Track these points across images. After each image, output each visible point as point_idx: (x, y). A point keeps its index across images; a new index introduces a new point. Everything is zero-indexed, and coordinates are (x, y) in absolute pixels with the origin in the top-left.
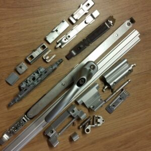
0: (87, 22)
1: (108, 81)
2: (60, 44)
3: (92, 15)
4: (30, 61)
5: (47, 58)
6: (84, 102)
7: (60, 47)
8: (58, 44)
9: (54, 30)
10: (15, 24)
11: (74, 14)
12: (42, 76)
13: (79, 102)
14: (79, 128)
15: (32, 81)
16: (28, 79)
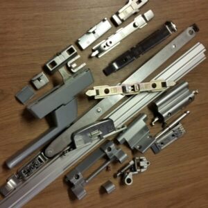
0: (136, 24)
1: (160, 111)
2: (97, 52)
4: (51, 69)
7: (97, 56)
8: (93, 51)
9: (91, 31)
10: (36, 16)
11: (120, 11)
13: (120, 140)
14: (115, 176)
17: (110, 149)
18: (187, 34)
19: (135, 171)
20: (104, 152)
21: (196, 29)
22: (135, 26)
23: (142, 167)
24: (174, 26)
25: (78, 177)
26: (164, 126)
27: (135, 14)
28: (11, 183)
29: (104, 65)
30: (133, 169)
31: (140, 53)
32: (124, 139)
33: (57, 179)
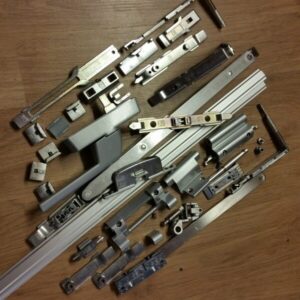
0: (187, 47)
1: (214, 148)
2: (141, 79)
3: (194, 37)
4: (89, 98)
5: (117, 96)
6: (176, 182)
7: (141, 83)
8: (137, 77)
9: (134, 53)
10: (71, 35)
11: (167, 31)
13: (168, 181)
14: (162, 225)
17: (157, 192)
18: (245, 59)
19: (186, 218)
20: (149, 195)
21: (255, 53)
22: (184, 48)
23: (193, 215)
24: (231, 49)
25: (120, 224)
26: (218, 167)
27: (185, 35)
28: (42, 231)
29: (149, 94)
30: (182, 216)
31: (193, 80)
32: (173, 181)
33: (95, 227)
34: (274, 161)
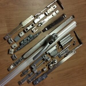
0: (53, 15)
1: (61, 44)
2: (40, 24)
3: (55, 12)
4: (26, 31)
5: (34, 30)
6: (50, 53)
7: (40, 26)
9: (38, 17)
10: (20, 13)
11: (48, 11)
12: (32, 39)
13: (47, 52)
14: (46, 66)
15: (26, 41)
16: (24, 40)
17: (45, 57)
18: (71, 19)
19: (53, 64)
21: (74, 17)
23: (55, 63)
24: (66, 16)
25: (34, 66)
26: (63, 49)
27: (53, 12)
29: (43, 29)
31: (55, 25)
33: (28, 67)
34: (79, 47)
